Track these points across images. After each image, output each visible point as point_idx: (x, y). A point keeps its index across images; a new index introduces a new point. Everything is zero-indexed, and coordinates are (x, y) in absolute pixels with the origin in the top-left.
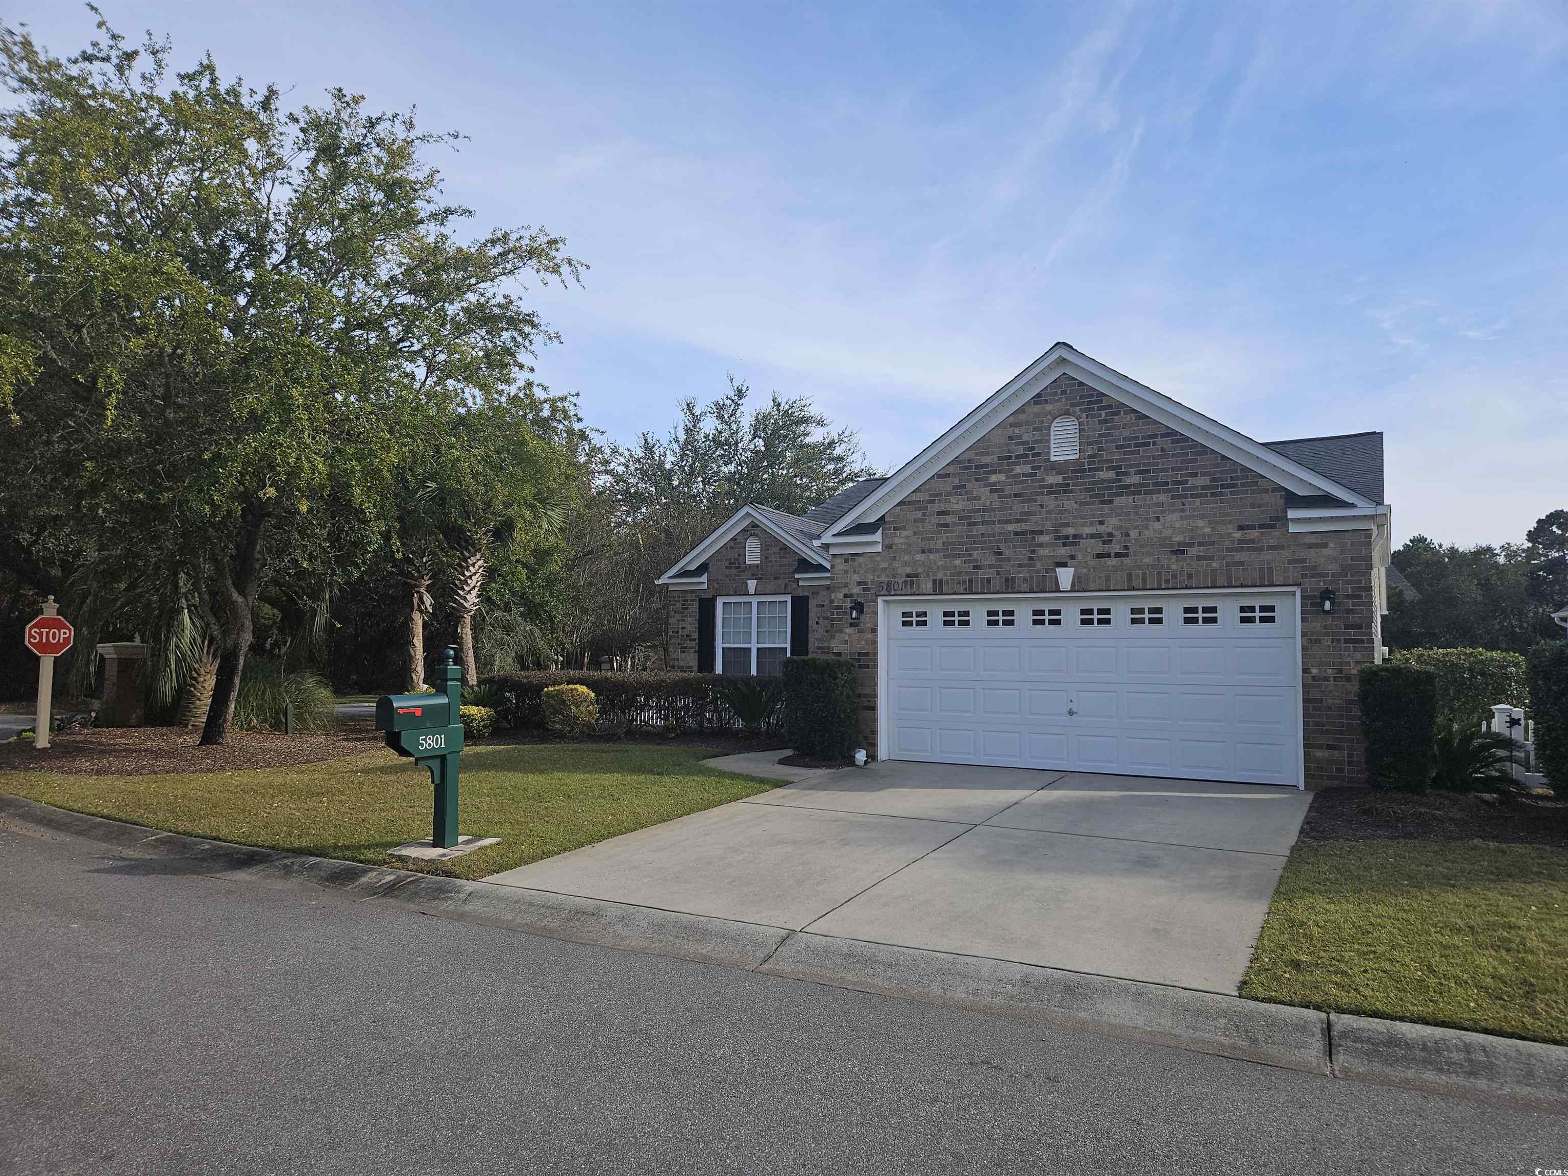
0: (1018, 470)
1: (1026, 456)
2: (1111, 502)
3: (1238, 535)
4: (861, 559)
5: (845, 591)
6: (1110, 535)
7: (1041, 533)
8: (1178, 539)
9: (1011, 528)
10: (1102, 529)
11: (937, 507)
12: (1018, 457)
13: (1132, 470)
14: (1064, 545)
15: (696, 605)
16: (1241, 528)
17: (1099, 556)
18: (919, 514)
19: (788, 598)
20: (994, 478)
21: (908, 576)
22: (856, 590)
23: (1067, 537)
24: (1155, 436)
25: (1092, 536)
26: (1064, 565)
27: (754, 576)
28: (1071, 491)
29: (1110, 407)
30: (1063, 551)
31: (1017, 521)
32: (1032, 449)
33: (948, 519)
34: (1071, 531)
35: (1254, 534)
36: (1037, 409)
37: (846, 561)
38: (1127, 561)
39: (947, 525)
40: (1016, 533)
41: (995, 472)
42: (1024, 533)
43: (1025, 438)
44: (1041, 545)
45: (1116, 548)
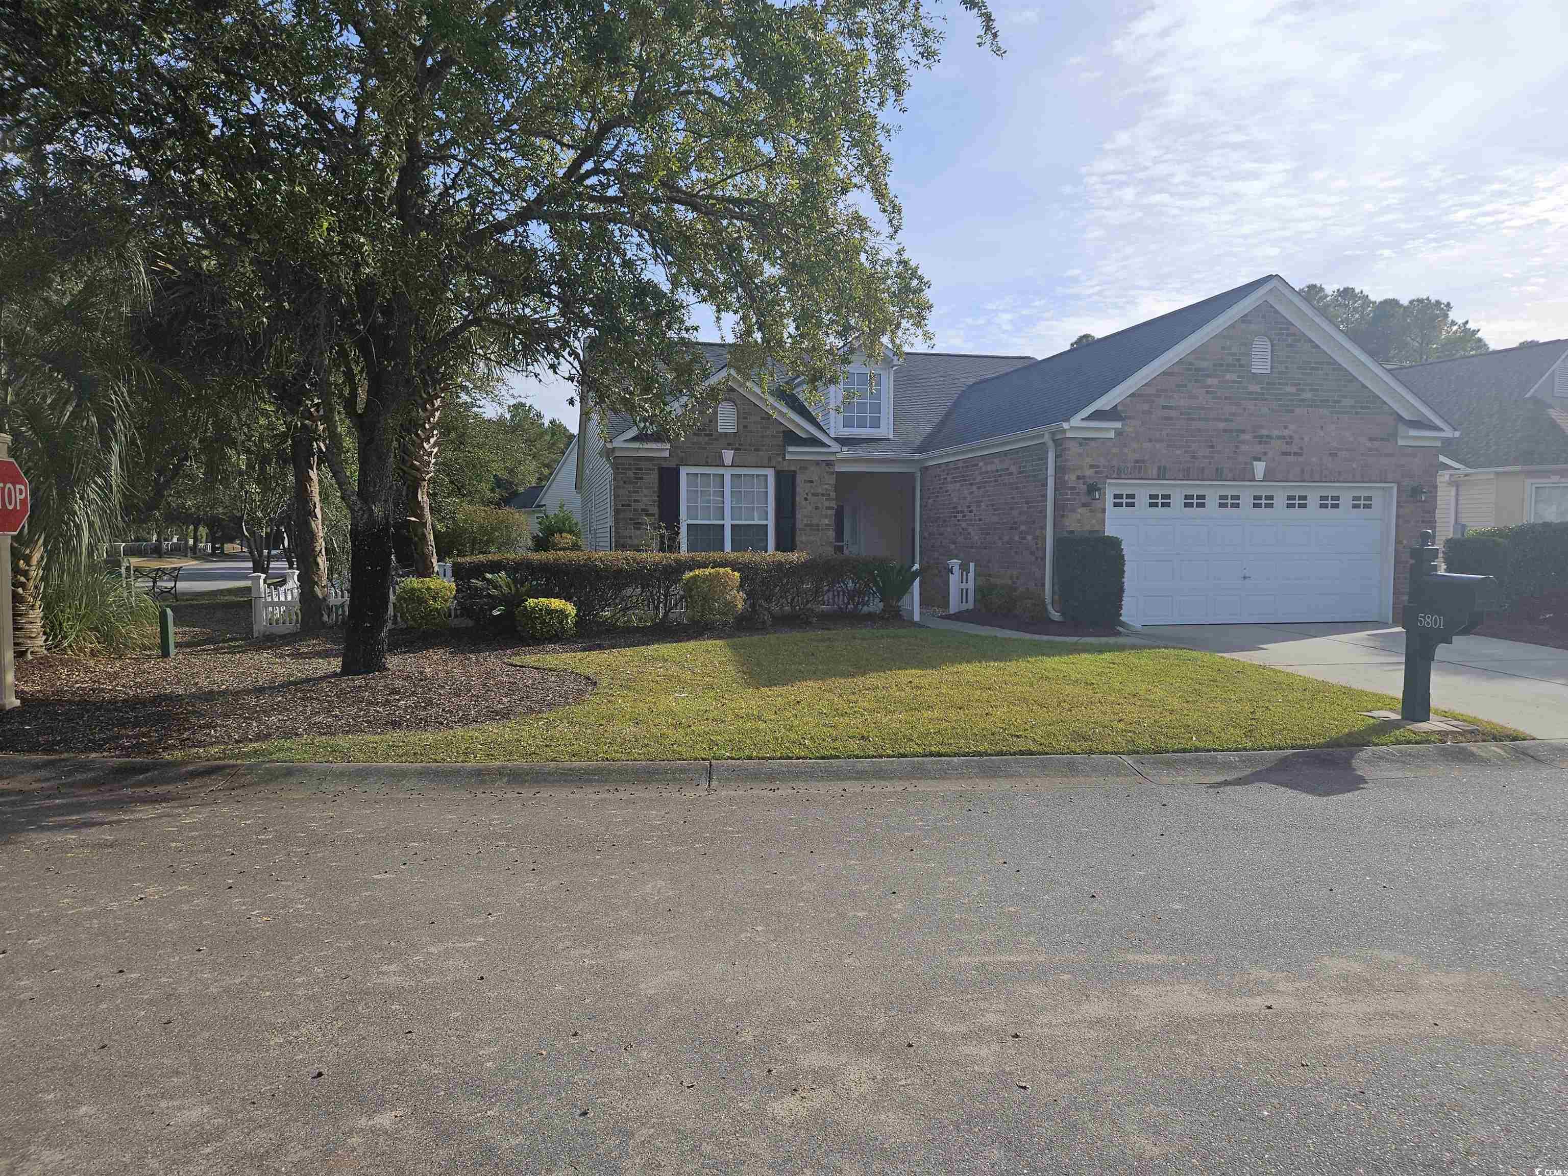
0: (1228, 376)
1: (1235, 366)
2: (1292, 411)
3: (1369, 444)
4: (1093, 444)
5: (1079, 473)
6: (1291, 437)
7: (1243, 431)
8: (1334, 444)
9: (1222, 425)
10: (1286, 433)
11: (1162, 402)
12: (1228, 365)
13: (1308, 388)
14: (1260, 443)
15: (655, 475)
16: (1371, 439)
17: (1285, 454)
18: (1146, 407)
19: (770, 473)
20: (1209, 381)
21: (1137, 462)
22: (1089, 472)
23: (1262, 437)
24: (1322, 363)
25: (1279, 438)
26: (1259, 460)
27: (729, 446)
28: (1266, 400)
29: (1294, 335)
30: (1259, 448)
31: (1226, 420)
32: (1239, 360)
33: (1173, 413)
34: (1264, 432)
35: (1377, 444)
36: (1243, 326)
37: (1081, 445)
38: (1301, 459)
39: (1171, 418)
40: (1225, 431)
41: (1208, 376)
42: (1231, 431)
43: (1235, 350)
44: (1243, 442)
45: (1295, 449)
